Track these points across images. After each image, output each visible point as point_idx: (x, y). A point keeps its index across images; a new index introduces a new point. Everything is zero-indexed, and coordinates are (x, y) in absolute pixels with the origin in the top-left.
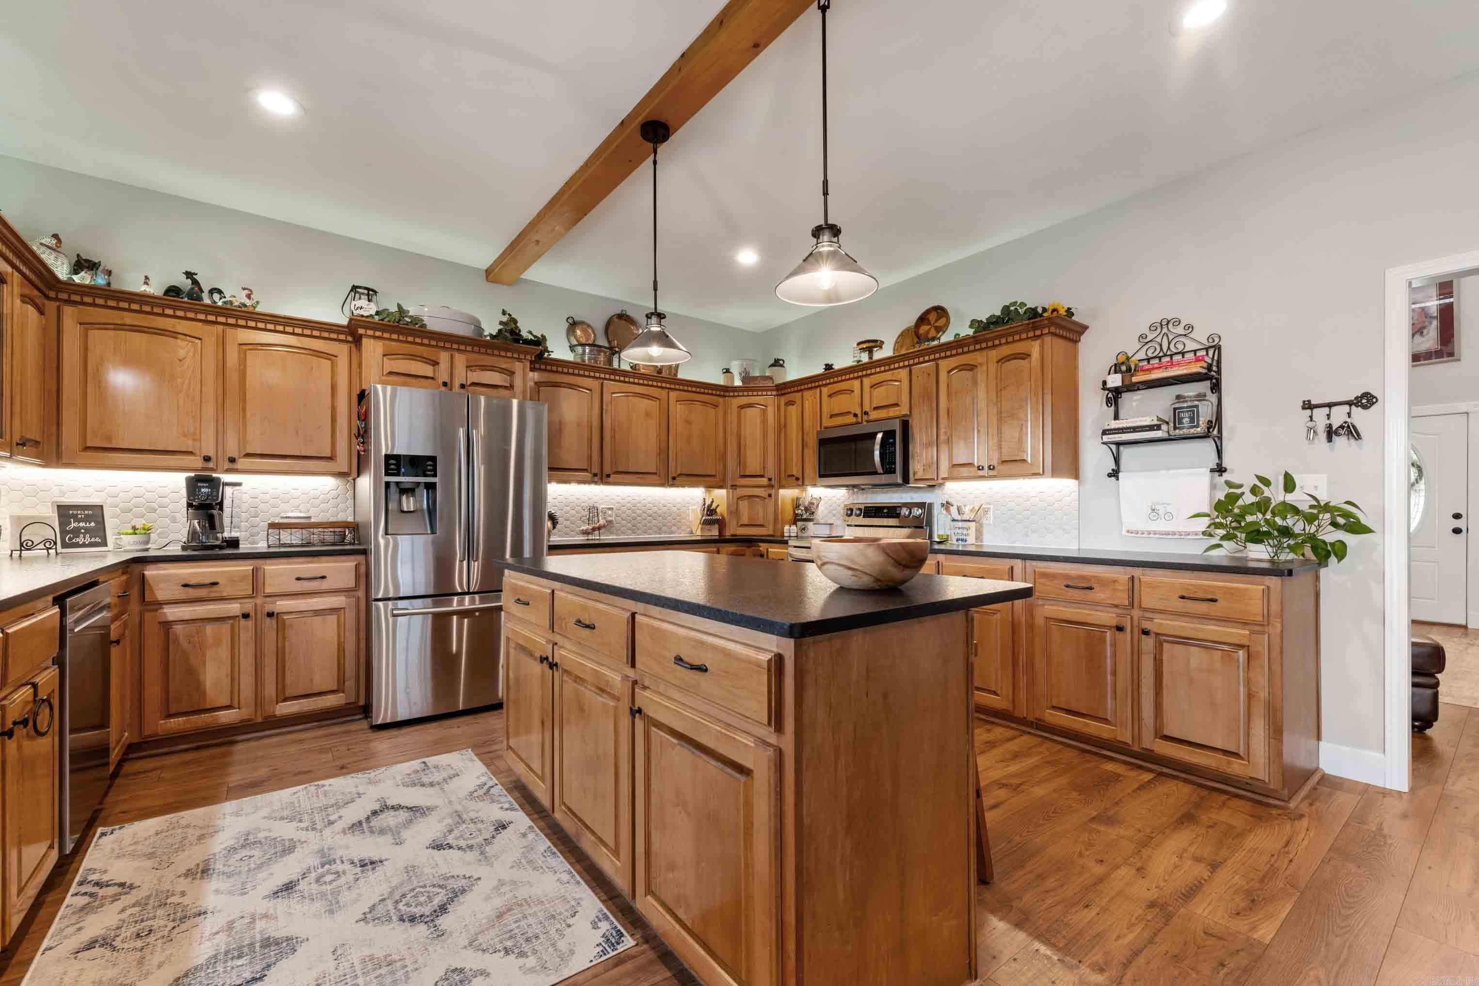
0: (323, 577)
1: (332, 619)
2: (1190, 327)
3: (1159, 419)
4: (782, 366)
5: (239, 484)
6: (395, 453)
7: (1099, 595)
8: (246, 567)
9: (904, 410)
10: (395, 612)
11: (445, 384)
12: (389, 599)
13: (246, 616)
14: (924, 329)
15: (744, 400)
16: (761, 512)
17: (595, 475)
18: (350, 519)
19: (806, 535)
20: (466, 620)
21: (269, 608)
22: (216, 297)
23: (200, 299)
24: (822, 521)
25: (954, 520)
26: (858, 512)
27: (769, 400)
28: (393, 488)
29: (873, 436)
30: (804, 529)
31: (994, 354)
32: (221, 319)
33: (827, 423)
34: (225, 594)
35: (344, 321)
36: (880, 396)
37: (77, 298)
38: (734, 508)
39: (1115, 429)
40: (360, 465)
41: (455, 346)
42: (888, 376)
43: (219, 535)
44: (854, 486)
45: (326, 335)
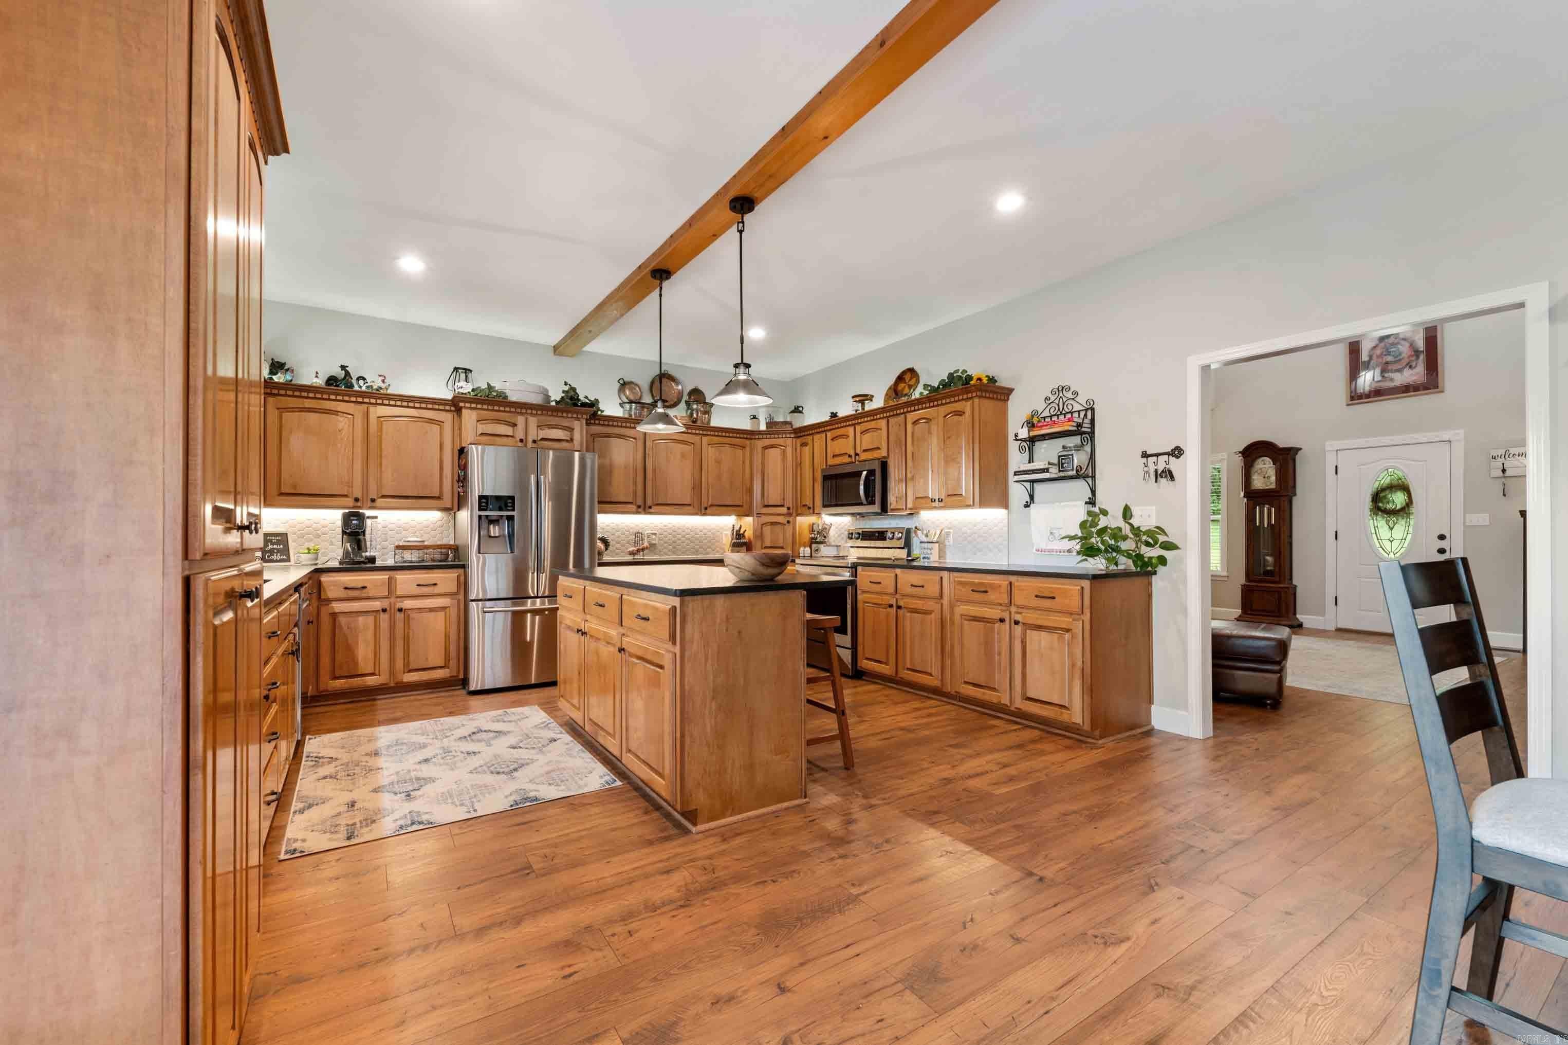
0: (435, 584)
1: (441, 615)
2: (1076, 393)
3: (1049, 464)
4: (801, 412)
5: (376, 517)
6: (484, 494)
7: (992, 596)
8: (383, 576)
9: (883, 453)
10: (485, 609)
11: (521, 441)
12: (481, 600)
13: (384, 610)
14: (901, 386)
15: (767, 442)
16: (783, 536)
17: (639, 507)
18: (452, 543)
19: (819, 555)
20: (537, 617)
21: (399, 605)
22: (361, 382)
23: (352, 386)
24: (833, 544)
25: (921, 542)
26: (857, 536)
27: (789, 442)
28: (484, 521)
29: (860, 473)
30: (817, 550)
31: (943, 410)
32: (366, 400)
33: (831, 462)
34: (370, 595)
35: (449, 396)
36: (867, 441)
37: (276, 392)
38: (758, 533)
39: (1024, 471)
40: (461, 501)
41: (529, 411)
42: (872, 424)
43: (363, 554)
44: (859, 514)
45: (437, 407)
